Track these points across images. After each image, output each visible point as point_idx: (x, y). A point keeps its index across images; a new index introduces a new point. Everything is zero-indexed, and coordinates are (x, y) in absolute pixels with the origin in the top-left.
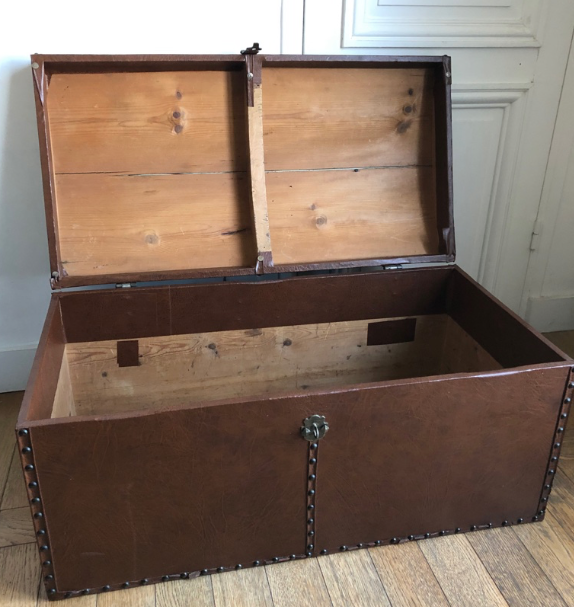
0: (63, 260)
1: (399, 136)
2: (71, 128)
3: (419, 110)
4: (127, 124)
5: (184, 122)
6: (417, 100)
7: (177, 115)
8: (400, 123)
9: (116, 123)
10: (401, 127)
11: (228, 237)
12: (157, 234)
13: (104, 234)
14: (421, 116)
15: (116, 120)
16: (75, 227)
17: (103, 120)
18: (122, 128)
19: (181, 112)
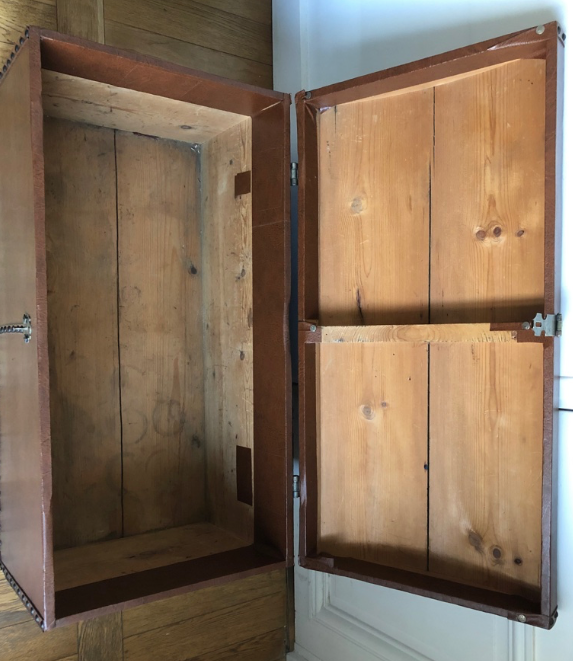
0: (339, 106)
1: (465, 533)
2: (484, 97)
3: (496, 568)
4: (488, 168)
5: (488, 242)
6: (508, 570)
7: (497, 232)
8: (482, 539)
9: (489, 153)
10: (475, 539)
11: (355, 296)
12: (362, 213)
13: (365, 151)
14: (488, 570)
15: (493, 154)
16: (375, 117)
17: (493, 137)
18: (483, 163)
19: (501, 237)
